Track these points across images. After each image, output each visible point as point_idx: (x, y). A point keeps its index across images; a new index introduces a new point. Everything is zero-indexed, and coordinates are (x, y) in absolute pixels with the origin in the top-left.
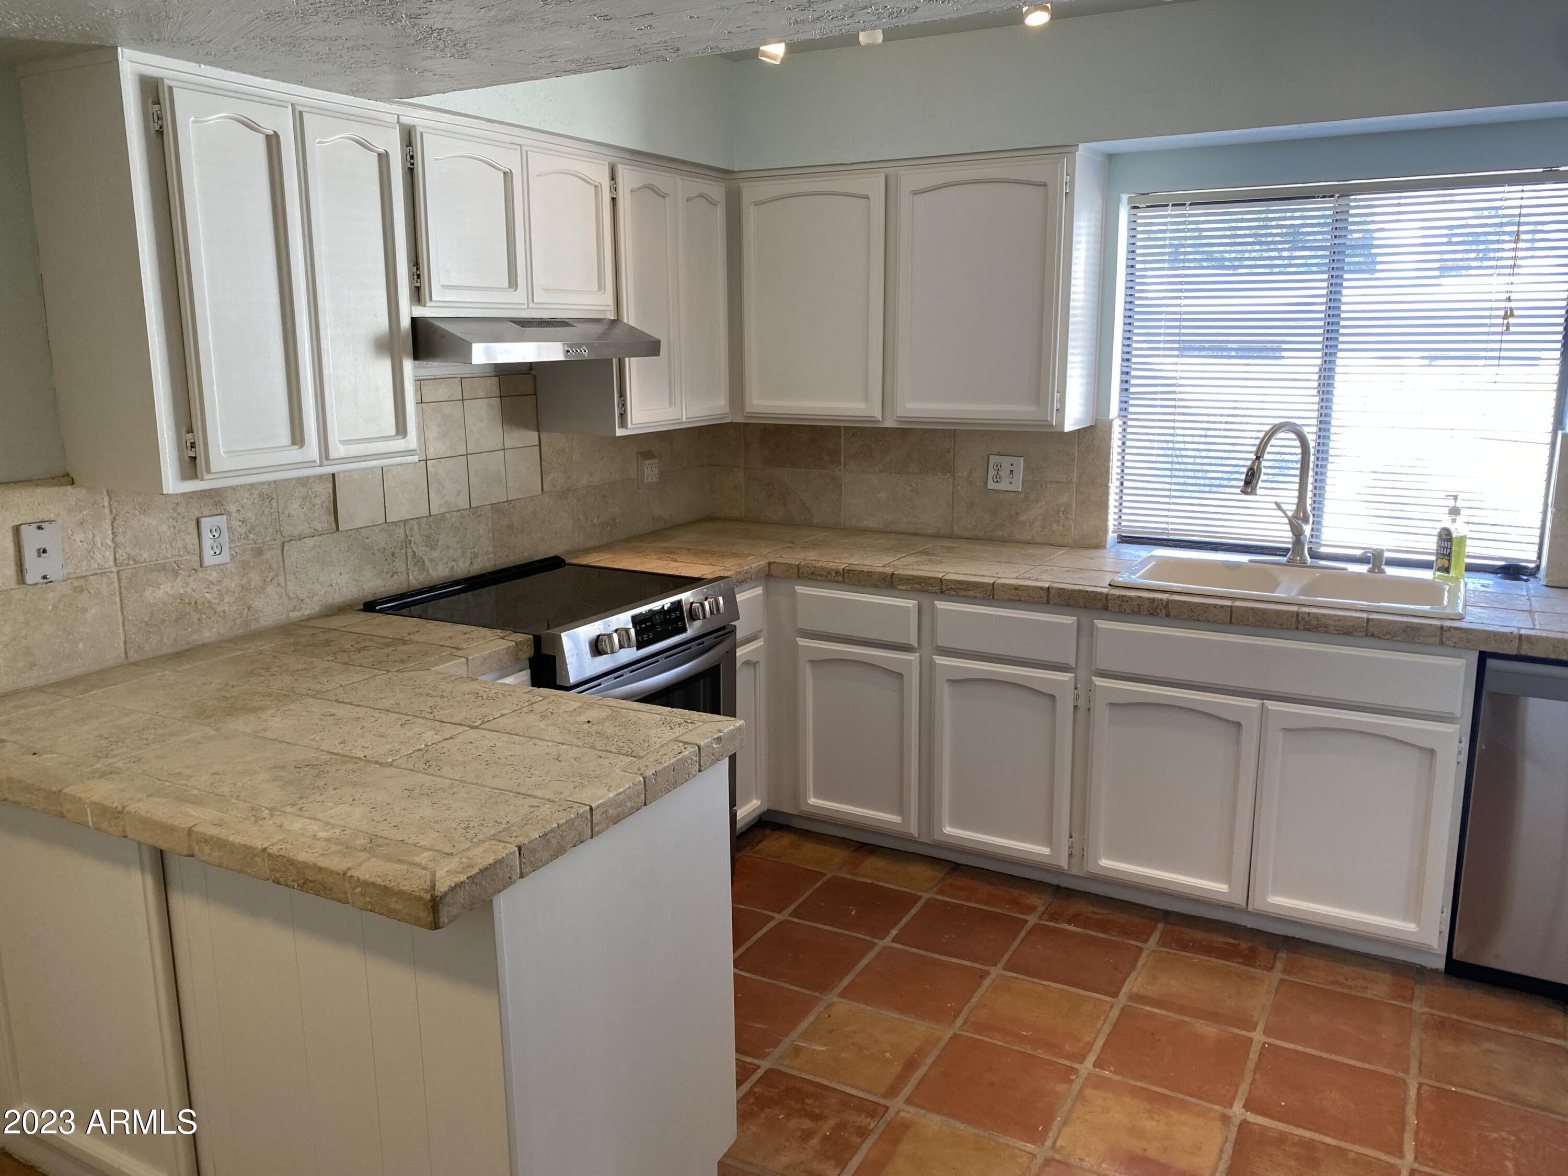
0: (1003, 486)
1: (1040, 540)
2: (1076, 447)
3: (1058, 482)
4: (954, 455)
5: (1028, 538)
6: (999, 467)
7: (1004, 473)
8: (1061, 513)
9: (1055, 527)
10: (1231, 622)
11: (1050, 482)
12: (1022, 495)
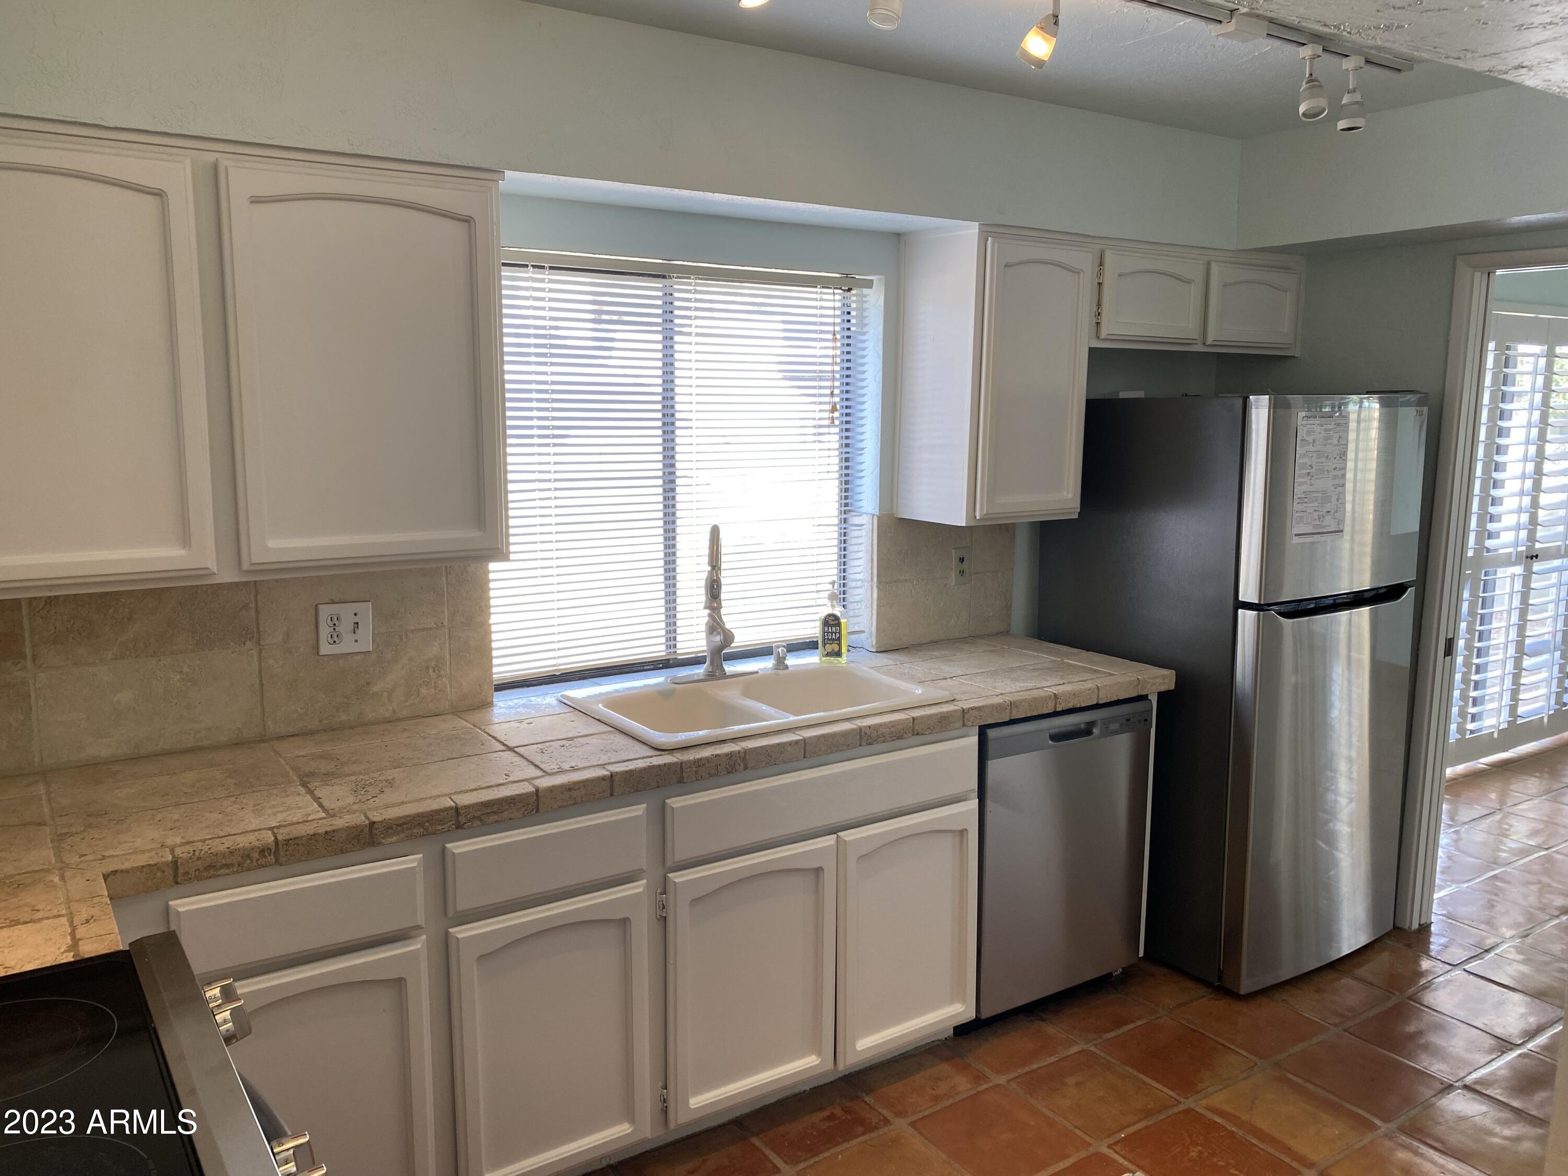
0: (346, 646)
1: (405, 713)
2: (444, 579)
3: (423, 630)
4: (257, 612)
5: (387, 715)
6: (335, 621)
7: (345, 627)
8: (431, 670)
9: (424, 691)
10: (805, 757)
11: (413, 631)
12: (374, 656)
